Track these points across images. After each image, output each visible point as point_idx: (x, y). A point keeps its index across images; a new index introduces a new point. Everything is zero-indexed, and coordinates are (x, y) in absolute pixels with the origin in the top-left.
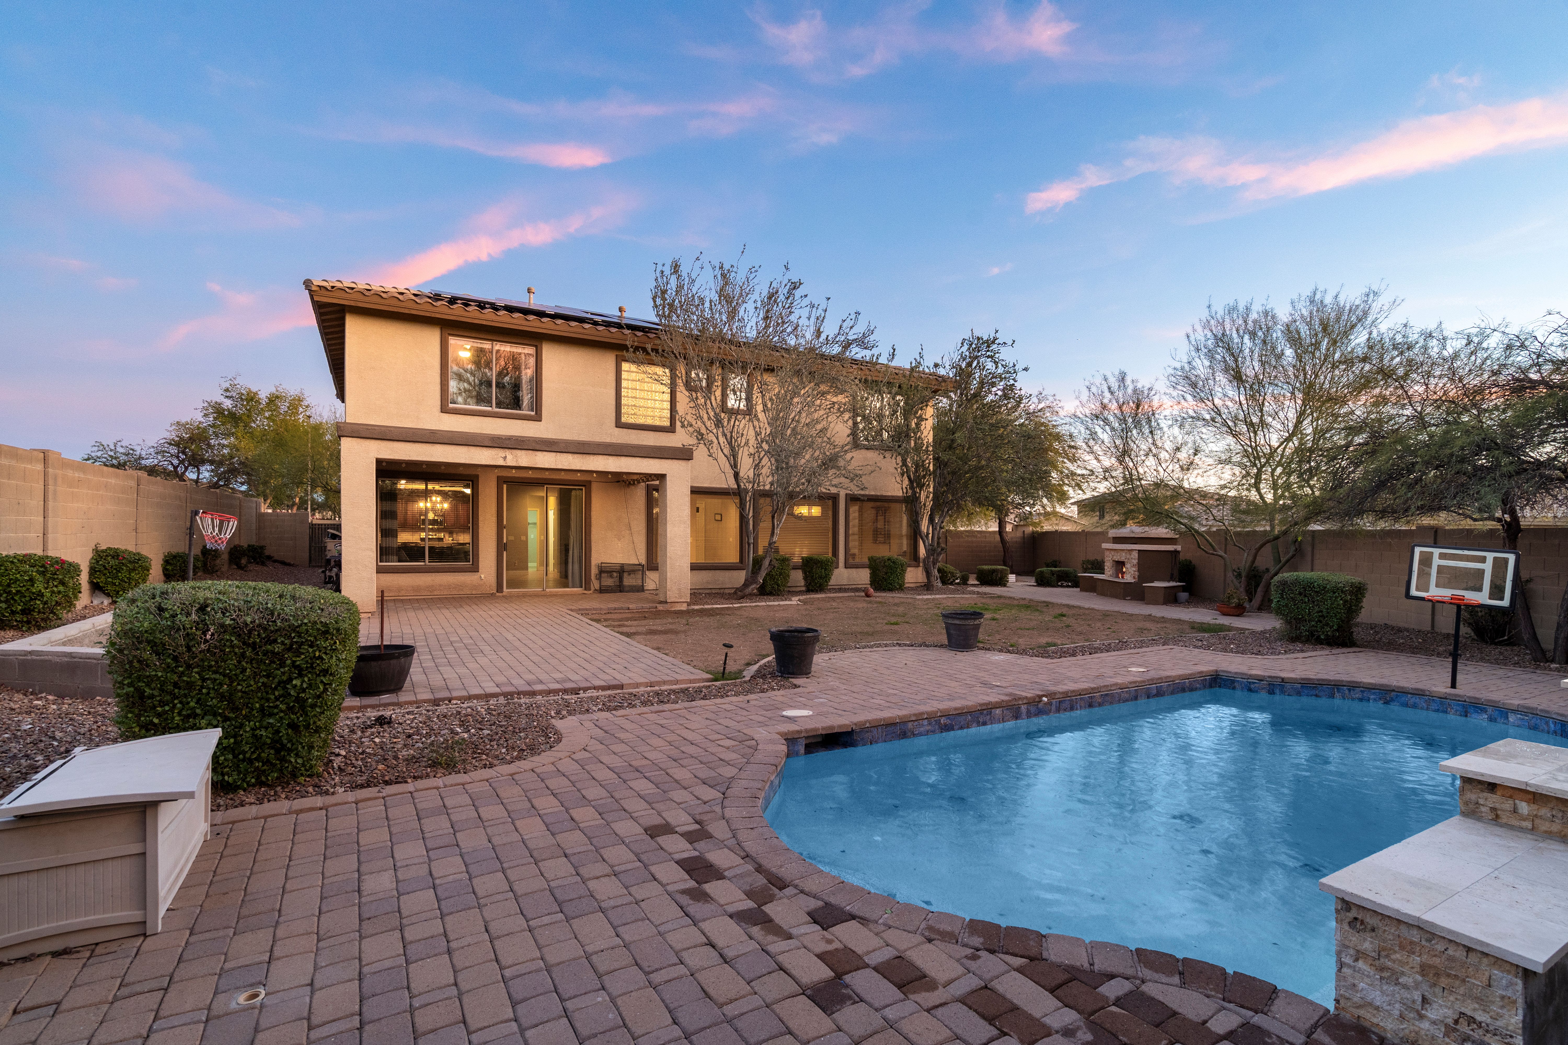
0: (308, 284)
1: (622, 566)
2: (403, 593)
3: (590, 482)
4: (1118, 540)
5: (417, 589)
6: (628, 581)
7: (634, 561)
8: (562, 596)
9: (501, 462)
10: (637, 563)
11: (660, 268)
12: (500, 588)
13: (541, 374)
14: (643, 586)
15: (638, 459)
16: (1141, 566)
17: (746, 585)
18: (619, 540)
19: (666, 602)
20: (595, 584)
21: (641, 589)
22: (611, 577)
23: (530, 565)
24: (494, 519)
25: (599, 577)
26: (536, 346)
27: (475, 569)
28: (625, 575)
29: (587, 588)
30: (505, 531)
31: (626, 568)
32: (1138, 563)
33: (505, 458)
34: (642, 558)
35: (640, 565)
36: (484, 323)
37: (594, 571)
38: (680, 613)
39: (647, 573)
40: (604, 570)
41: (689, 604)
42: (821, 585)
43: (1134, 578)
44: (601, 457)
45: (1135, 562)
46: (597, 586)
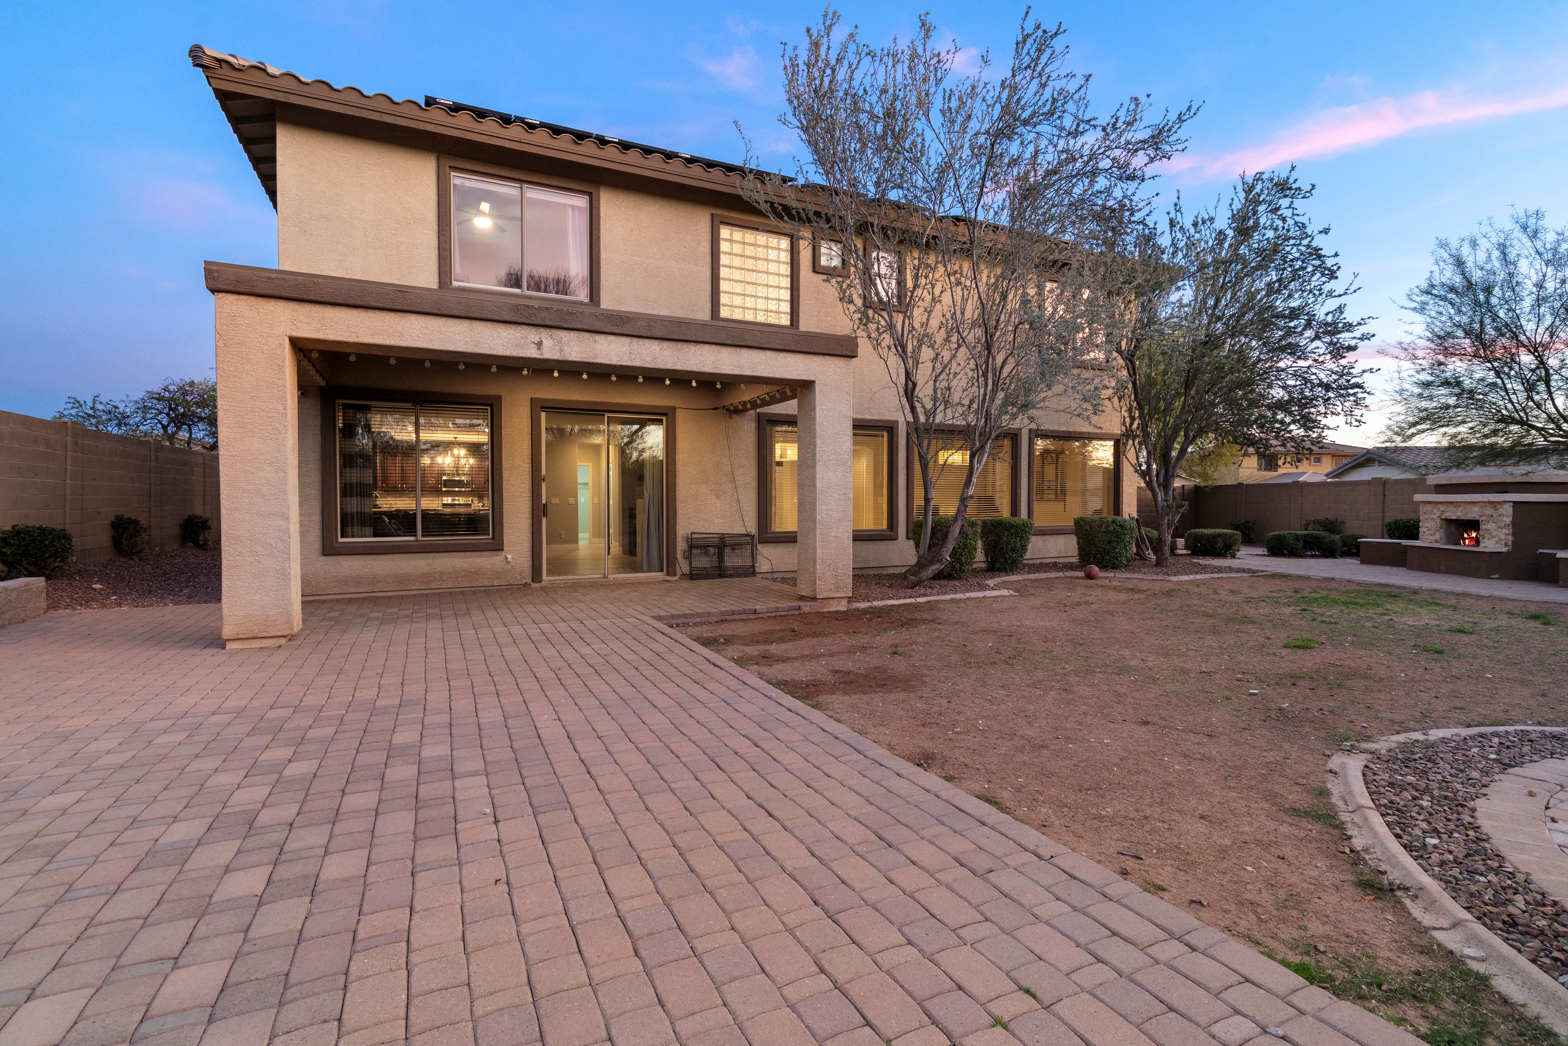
0: (196, 55)
1: (722, 537)
2: (380, 587)
3: (674, 409)
4: (1441, 489)
5: (403, 579)
6: (732, 560)
7: (739, 529)
8: (634, 585)
9: (532, 353)
10: (745, 532)
11: (790, 53)
12: (536, 574)
13: (599, 237)
14: (753, 566)
15: (769, 354)
16: (1517, 526)
17: (921, 565)
18: (718, 497)
19: (814, 599)
20: (683, 566)
21: (750, 572)
22: (706, 554)
23: (580, 535)
24: (527, 466)
25: (688, 556)
26: (590, 194)
27: (497, 545)
28: (727, 551)
29: (671, 572)
30: (544, 485)
31: (728, 541)
32: (1513, 522)
33: (539, 344)
34: (751, 526)
35: (747, 535)
36: (507, 144)
37: (681, 546)
38: (838, 616)
39: (759, 547)
40: (695, 545)
41: (850, 600)
42: (1014, 561)
43: (1506, 545)
44: (707, 348)
45: (1508, 520)
46: (686, 569)
